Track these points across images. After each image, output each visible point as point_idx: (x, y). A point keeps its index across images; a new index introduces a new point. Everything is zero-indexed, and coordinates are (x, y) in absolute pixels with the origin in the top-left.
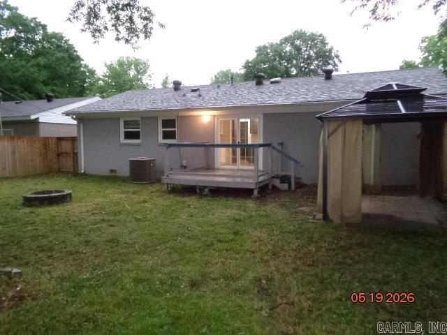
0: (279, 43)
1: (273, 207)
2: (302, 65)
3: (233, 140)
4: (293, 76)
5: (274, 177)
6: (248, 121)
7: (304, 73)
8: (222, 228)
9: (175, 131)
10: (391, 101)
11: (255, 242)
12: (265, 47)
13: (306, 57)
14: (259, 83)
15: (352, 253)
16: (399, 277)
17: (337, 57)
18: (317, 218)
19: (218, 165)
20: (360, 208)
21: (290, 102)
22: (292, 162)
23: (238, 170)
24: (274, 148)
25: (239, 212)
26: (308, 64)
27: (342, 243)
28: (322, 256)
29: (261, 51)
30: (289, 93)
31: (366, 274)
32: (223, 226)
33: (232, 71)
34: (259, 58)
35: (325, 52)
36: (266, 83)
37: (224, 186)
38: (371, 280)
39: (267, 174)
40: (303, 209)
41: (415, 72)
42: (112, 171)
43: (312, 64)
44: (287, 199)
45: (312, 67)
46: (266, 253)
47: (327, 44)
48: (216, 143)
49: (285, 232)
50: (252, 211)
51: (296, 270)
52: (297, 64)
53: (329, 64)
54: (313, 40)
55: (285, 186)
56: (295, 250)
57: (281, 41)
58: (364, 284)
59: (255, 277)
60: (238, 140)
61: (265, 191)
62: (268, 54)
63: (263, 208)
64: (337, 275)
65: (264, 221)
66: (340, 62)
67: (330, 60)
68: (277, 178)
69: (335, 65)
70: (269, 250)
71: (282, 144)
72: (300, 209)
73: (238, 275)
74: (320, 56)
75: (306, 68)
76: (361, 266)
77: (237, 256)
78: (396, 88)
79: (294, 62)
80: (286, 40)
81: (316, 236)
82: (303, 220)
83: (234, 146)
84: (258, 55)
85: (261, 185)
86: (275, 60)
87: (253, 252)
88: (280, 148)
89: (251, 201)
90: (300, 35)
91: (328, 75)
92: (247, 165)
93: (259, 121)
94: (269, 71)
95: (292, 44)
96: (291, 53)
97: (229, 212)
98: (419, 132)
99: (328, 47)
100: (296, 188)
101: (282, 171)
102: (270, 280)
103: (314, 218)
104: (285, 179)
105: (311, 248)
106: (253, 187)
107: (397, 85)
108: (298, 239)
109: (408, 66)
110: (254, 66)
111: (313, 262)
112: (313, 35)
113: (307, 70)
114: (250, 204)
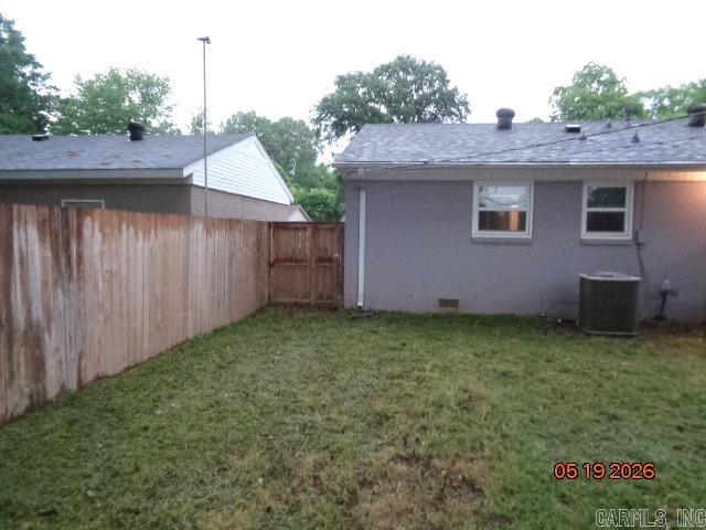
0: (372, 73)
9: (622, 214)
17: (465, 104)
42: (443, 303)
47: (449, 81)
57: (375, 71)
66: (469, 111)
67: (452, 106)
69: (461, 117)
80: (384, 69)
90: (404, 64)
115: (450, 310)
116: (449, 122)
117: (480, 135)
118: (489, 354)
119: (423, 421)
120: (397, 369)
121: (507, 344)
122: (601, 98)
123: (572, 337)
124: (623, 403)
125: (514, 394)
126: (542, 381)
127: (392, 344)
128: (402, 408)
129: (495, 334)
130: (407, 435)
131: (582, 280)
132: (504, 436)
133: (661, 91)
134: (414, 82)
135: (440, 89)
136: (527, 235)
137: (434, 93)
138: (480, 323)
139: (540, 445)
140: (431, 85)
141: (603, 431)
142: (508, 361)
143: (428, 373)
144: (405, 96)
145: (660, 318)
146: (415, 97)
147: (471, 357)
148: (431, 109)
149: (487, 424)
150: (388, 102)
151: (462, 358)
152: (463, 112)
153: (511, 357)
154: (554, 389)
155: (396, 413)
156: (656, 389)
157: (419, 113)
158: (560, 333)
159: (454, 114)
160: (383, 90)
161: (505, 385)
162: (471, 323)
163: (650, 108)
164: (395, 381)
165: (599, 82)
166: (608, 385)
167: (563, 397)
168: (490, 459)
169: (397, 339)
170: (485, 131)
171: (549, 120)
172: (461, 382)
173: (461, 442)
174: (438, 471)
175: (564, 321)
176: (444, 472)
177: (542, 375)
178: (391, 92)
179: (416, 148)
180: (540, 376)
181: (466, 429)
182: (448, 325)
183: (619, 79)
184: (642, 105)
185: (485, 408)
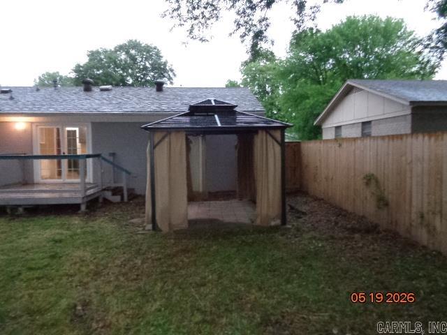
0: (113, 50)
1: (102, 221)
2: (138, 75)
3: (59, 151)
4: (130, 85)
5: (104, 190)
6: (77, 129)
7: (140, 83)
8: (37, 252)
10: (210, 115)
11: (75, 263)
12: (98, 52)
13: (141, 67)
14: (87, 89)
15: (175, 261)
16: (215, 277)
18: (147, 228)
19: (37, 179)
20: (187, 214)
21: (120, 111)
22: (124, 173)
23: (64, 184)
24: (104, 159)
25: (60, 231)
26: (144, 75)
27: (168, 251)
28: (147, 268)
29: (93, 55)
30: (120, 103)
31: (188, 279)
32: (37, 250)
33: (60, 74)
34: (92, 63)
35: (160, 64)
36: (96, 90)
37: (44, 203)
38: (191, 284)
39: (97, 186)
40: (133, 221)
41: (234, 91)
43: (148, 74)
44: (119, 211)
45: (148, 78)
46: (87, 274)
47: (162, 57)
48: (35, 154)
49: (111, 248)
50: (77, 229)
51: (117, 287)
52: (133, 73)
53: (164, 76)
54: (148, 52)
55: (117, 199)
56: (120, 266)
57: (115, 48)
58: (183, 289)
59: (68, 305)
60: (65, 150)
61: (95, 205)
62: (102, 60)
63: (91, 224)
64: (159, 285)
65: (90, 238)
66: (175, 75)
67: (165, 72)
68: (108, 190)
69: (170, 79)
70: (92, 270)
71: (113, 155)
72: (132, 221)
73: (48, 307)
74: (156, 68)
75: (142, 78)
76: (183, 272)
77: (51, 284)
78: (214, 104)
79: (130, 71)
80: (121, 48)
81: (144, 248)
82: (131, 233)
83: (59, 157)
84: (90, 60)
85: (89, 199)
86: (109, 67)
87: (71, 276)
88: (111, 159)
89: (77, 218)
90: (135, 45)
91: (159, 87)
92: (75, 178)
93: (88, 130)
94: (103, 78)
95: (127, 53)
96: (126, 62)
97: (48, 234)
98: (236, 144)
99: (163, 60)
100: (129, 200)
101: (115, 182)
102: (86, 304)
103: (144, 229)
104: (118, 191)
105: (136, 261)
106: (79, 201)
107: (215, 101)
108: (124, 253)
109: (232, 85)
110: (86, 71)
111: (137, 275)
112: (148, 46)
113: (143, 80)
114: (76, 221)
152: (171, 76)
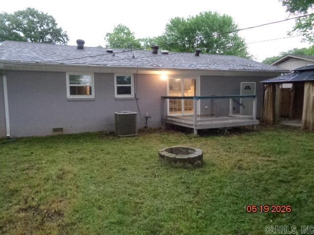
0: (13, 14)
9: (130, 87)
42: (55, 130)
69: (65, 42)
115: (59, 133)
116: (59, 44)
117: (69, 50)
118: (76, 151)
119: (37, 189)
120: (26, 165)
121: (85, 145)
122: (125, 40)
123: (113, 139)
124: (129, 163)
125: (84, 167)
126: (98, 159)
127: (26, 154)
128: (26, 185)
129: (80, 142)
130: (28, 197)
131: (116, 115)
132: (77, 187)
133: (147, 39)
134: (38, 22)
135: (52, 28)
136: (93, 96)
137: (50, 29)
138: (73, 138)
139: (93, 188)
140: (48, 25)
141: (119, 176)
142: (84, 153)
143: (44, 165)
144: (34, 29)
145: (146, 127)
146: (40, 30)
147: (67, 153)
148: (49, 37)
149: (70, 183)
150: (24, 31)
151: (63, 155)
152: (65, 40)
153: (85, 151)
154: (102, 162)
155: (22, 188)
156: (141, 155)
157: (42, 38)
158: (108, 138)
159: (61, 40)
160: (21, 24)
161: (81, 164)
162: (69, 138)
163: (143, 45)
164: (24, 172)
165: (124, 33)
166: (124, 157)
167: (105, 165)
168: (69, 199)
169: (29, 151)
170: (71, 49)
171: (105, 47)
172: (60, 166)
173: (56, 194)
174: (42, 211)
175: (110, 133)
176: (45, 211)
177: (99, 157)
178: (26, 26)
179: (35, 55)
180: (97, 157)
181: (60, 187)
182: (57, 140)
183: (132, 33)
184: (140, 44)
185: (70, 176)
